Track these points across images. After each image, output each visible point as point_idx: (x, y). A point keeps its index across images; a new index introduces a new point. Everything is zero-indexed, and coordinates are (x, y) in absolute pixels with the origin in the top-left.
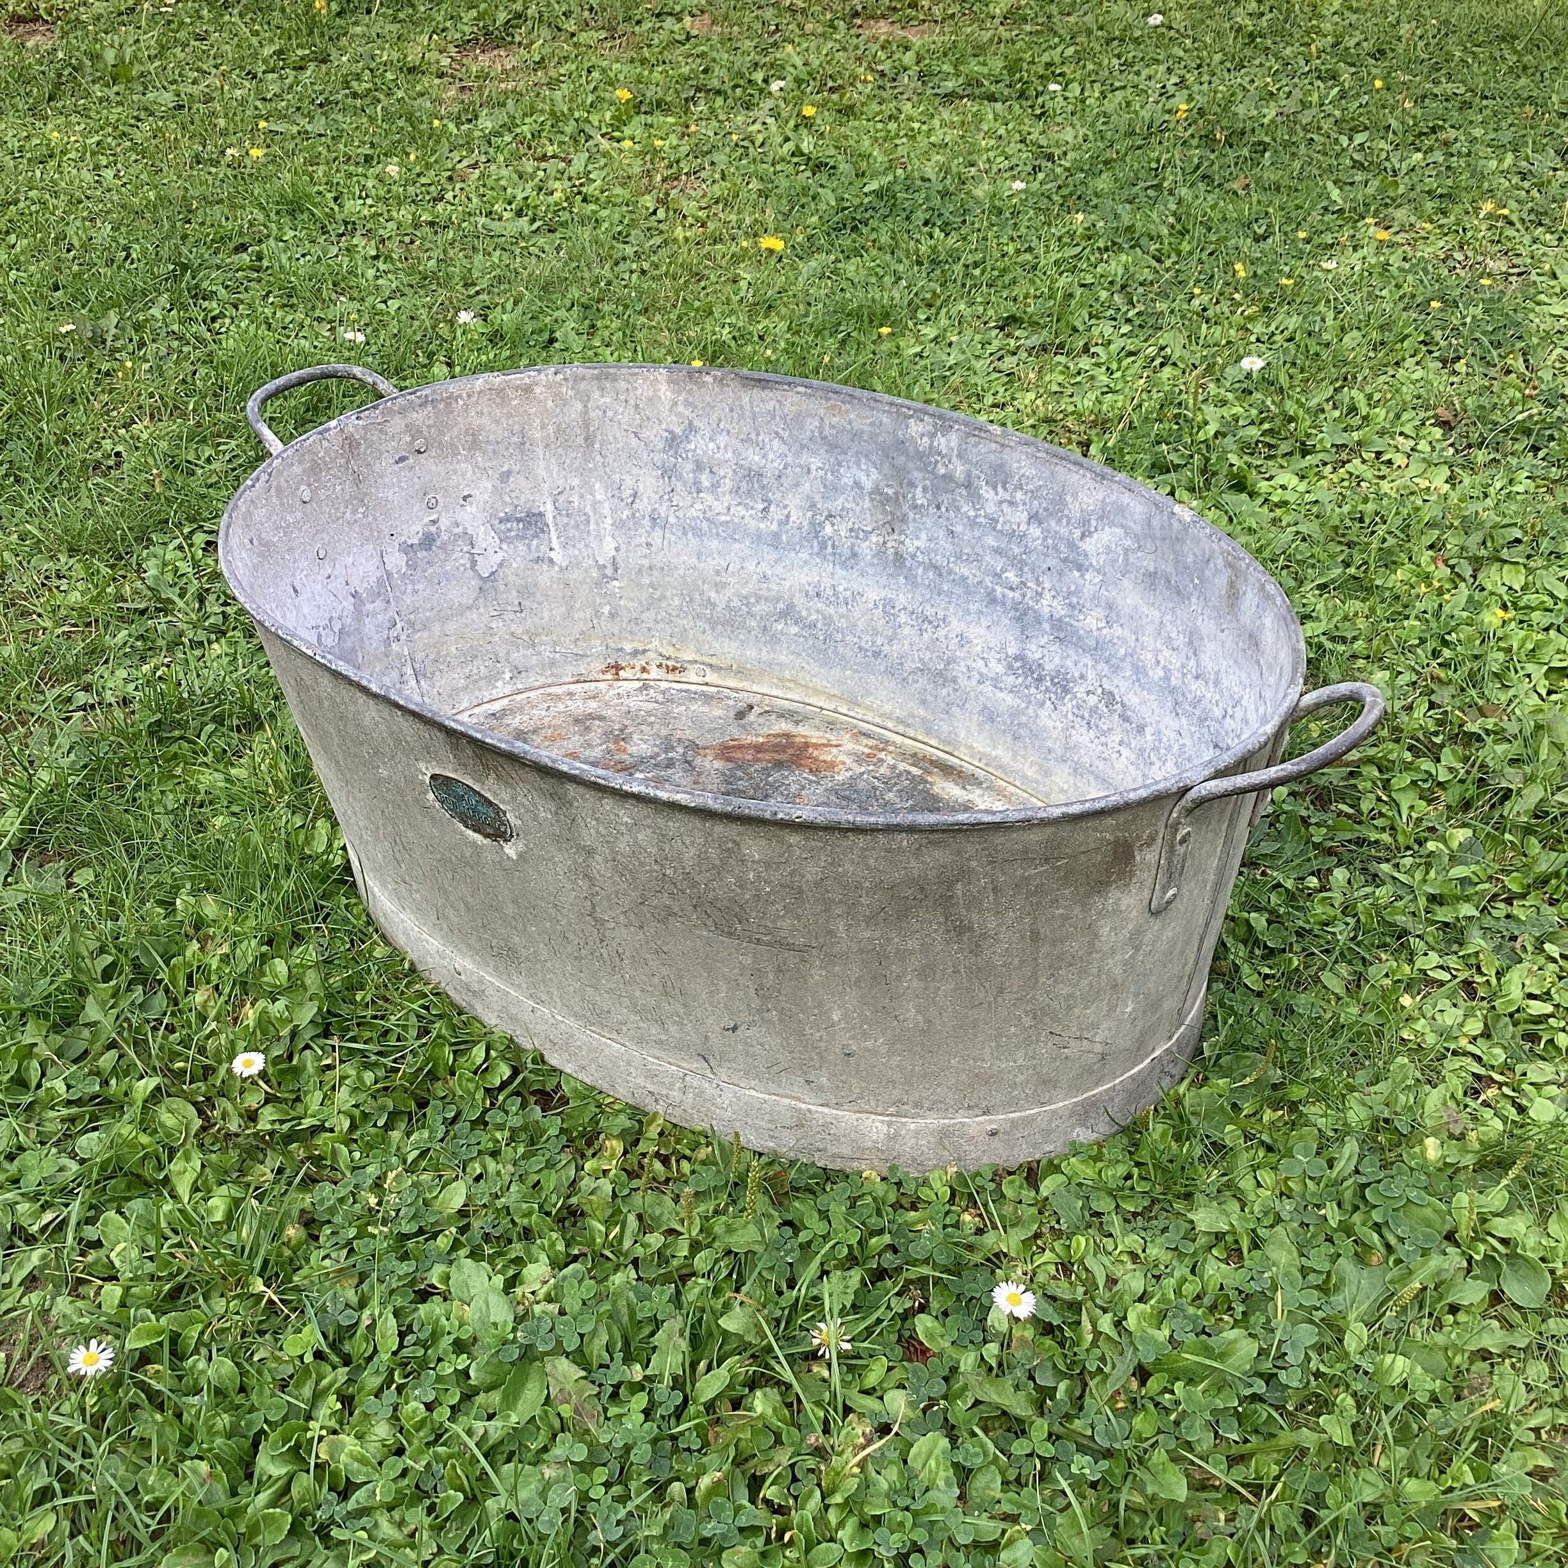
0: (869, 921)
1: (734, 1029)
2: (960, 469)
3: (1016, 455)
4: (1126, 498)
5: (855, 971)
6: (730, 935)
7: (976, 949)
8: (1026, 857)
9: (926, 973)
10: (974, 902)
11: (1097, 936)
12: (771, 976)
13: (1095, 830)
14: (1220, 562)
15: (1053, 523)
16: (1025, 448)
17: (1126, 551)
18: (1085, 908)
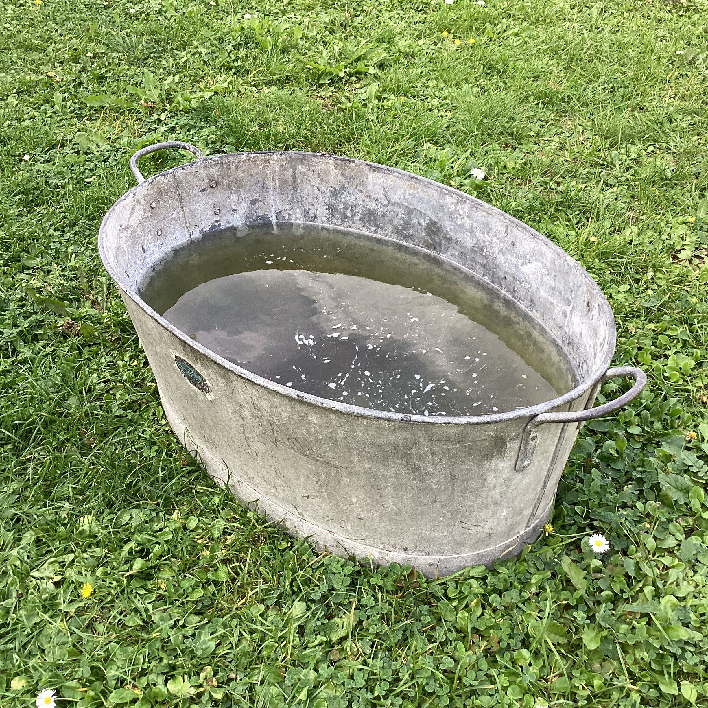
0: (370, 459)
1: (308, 497)
2: (468, 222)
3: (494, 220)
4: (544, 249)
5: (363, 482)
6: (305, 455)
7: (422, 480)
8: (448, 439)
9: (398, 487)
10: (421, 458)
11: (486, 480)
12: (324, 477)
13: (485, 430)
14: (585, 289)
15: (509, 256)
16: (499, 217)
17: (542, 275)
18: (479, 466)
